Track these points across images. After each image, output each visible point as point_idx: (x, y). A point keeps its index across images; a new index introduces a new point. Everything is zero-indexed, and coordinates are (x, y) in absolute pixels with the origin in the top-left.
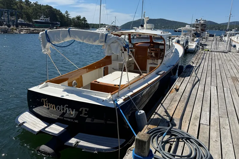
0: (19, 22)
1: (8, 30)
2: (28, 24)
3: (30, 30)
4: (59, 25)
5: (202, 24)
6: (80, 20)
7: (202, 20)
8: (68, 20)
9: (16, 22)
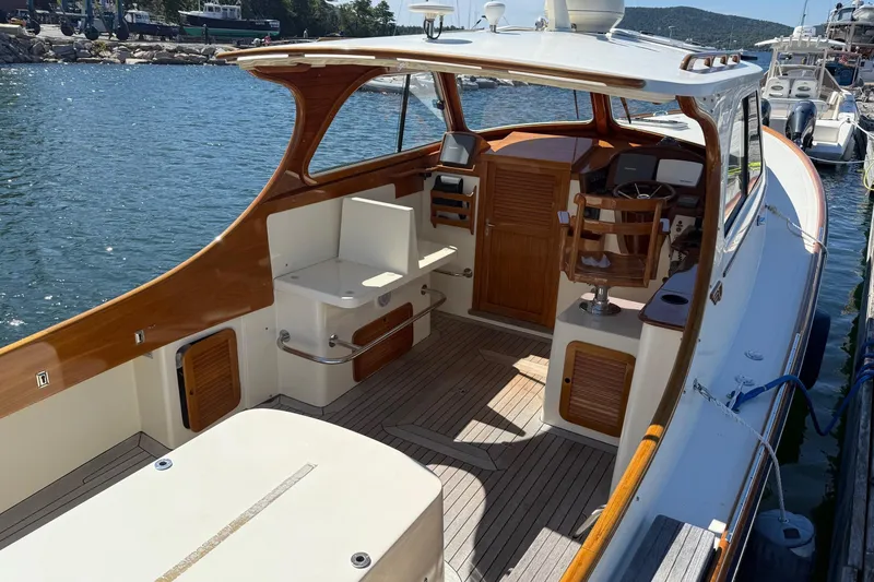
0: (128, 18)
1: (79, 49)
2: (162, 26)
3: (160, 49)
4: (275, 29)
5: (862, 26)
6: (370, 14)
7: (865, 9)
8: (325, 15)
9: (117, 18)
